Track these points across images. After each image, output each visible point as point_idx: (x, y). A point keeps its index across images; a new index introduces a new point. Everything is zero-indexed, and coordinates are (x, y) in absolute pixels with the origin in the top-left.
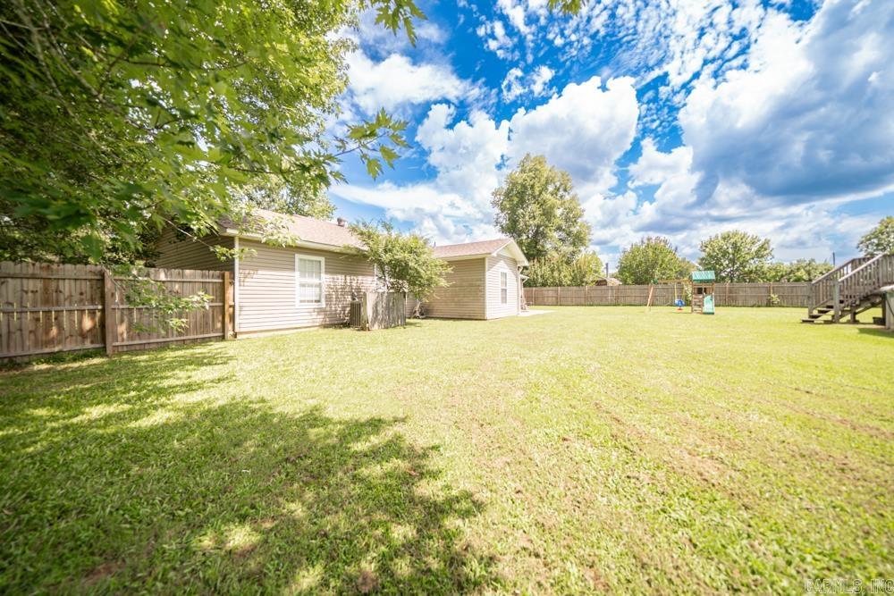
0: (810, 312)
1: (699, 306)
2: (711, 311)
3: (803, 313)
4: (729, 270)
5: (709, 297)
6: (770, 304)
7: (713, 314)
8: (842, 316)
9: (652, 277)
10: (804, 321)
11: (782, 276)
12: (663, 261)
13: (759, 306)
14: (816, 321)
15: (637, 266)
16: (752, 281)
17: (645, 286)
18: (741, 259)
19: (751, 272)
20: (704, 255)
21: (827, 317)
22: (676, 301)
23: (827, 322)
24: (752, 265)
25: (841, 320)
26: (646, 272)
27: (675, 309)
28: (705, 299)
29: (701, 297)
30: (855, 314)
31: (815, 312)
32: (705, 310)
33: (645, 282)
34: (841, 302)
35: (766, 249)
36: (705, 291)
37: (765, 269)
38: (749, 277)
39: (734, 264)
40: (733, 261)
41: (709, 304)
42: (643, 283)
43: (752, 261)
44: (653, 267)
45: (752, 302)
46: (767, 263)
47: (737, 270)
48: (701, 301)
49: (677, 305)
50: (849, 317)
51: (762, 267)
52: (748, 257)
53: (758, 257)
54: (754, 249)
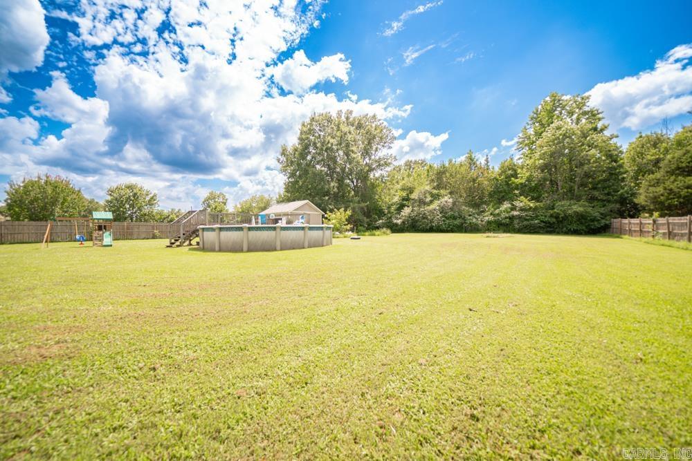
0: (170, 241)
1: (100, 240)
2: (110, 244)
3: (167, 242)
4: (129, 212)
5: (108, 233)
6: (154, 237)
7: (111, 246)
8: (184, 242)
9: (52, 214)
10: (168, 246)
11: (164, 219)
12: (65, 200)
13: (148, 239)
14: (173, 246)
15: (32, 202)
16: (146, 221)
17: (43, 223)
18: (139, 205)
19: (145, 215)
20: (109, 198)
21: (178, 243)
22: (78, 237)
23: (178, 246)
24: (146, 210)
25: (184, 245)
26: (44, 208)
27: (77, 244)
28: (104, 235)
29: (101, 232)
30: (190, 240)
31: (173, 241)
32: (105, 243)
33: (45, 219)
34: (184, 234)
35: (155, 200)
36: (105, 228)
37: (154, 213)
38: (144, 218)
39: (133, 208)
40: (132, 206)
41: (107, 238)
42: (40, 220)
43: (146, 207)
44: (54, 203)
45: (143, 236)
46: (156, 209)
47: (135, 212)
48: (102, 236)
49: (79, 241)
50: (187, 242)
51: (152, 212)
52: (143, 204)
53: (150, 205)
54: (148, 199)
